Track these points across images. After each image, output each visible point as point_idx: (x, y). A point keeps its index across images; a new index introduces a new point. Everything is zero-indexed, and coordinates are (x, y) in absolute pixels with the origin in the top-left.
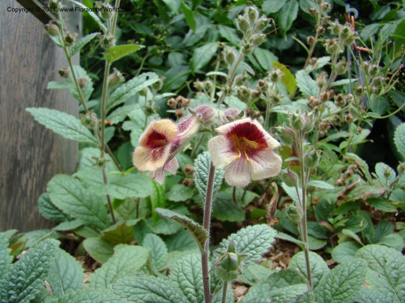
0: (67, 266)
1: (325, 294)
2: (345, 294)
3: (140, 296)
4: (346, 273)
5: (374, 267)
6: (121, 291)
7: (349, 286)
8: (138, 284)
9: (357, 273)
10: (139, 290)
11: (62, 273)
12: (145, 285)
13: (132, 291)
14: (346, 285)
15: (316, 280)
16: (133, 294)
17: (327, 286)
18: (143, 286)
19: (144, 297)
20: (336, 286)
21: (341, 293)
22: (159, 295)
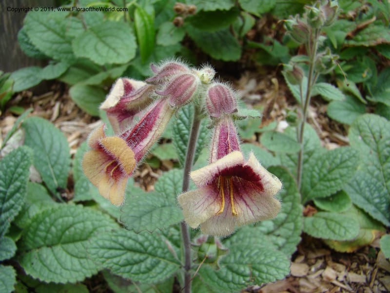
0: (52, 139)
3: (115, 260)
4: (338, 161)
5: (368, 141)
6: (95, 256)
7: (338, 176)
8: (113, 244)
10: (113, 252)
11: (47, 149)
12: (120, 244)
13: (106, 255)
14: (336, 174)
15: (306, 157)
16: (108, 258)
18: (118, 246)
19: (119, 261)
20: (325, 171)
21: (329, 180)
22: (135, 251)
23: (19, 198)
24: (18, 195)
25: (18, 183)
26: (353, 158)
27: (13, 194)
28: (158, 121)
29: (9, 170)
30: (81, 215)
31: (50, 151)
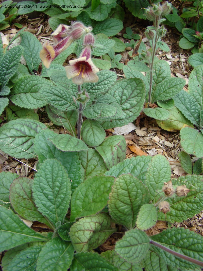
0: (34, 45)
1: (161, 90)
2: (168, 95)
3: (49, 97)
4: (174, 84)
6: (42, 94)
7: (171, 92)
8: (50, 91)
9: (178, 86)
10: (49, 94)
11: (31, 50)
12: (53, 92)
13: (46, 95)
14: (170, 91)
16: (47, 96)
17: (163, 86)
18: (52, 92)
19: (51, 98)
20: (167, 88)
21: (167, 93)
22: (58, 96)
23: (15, 69)
24: (14, 67)
25: (15, 62)
26: (181, 84)
27: (12, 67)
28: (66, 43)
29: (12, 55)
30: (41, 81)
31: (32, 51)
